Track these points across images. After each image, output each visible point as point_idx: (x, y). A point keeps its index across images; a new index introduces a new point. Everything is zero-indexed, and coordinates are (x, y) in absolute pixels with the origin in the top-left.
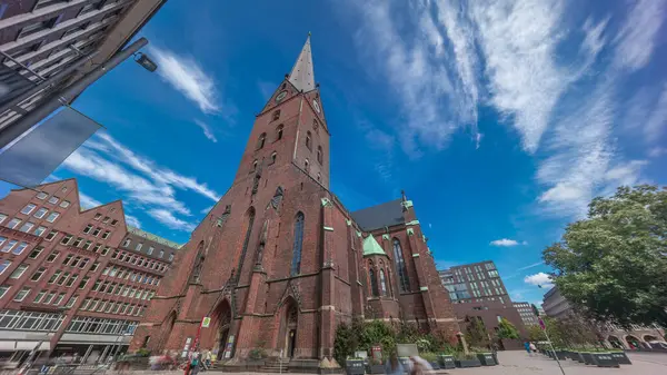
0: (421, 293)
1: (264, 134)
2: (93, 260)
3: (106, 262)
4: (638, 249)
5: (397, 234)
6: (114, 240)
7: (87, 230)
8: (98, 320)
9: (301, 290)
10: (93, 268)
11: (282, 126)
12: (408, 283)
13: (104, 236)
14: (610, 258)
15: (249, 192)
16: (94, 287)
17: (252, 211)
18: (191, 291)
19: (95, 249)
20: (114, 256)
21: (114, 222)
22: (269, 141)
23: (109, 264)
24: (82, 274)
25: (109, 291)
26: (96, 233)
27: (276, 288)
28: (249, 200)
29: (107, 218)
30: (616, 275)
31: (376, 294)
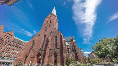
0: (76, 53)
1: (47, 22)
2: (5, 43)
3: (8, 44)
4: (108, 47)
5: (72, 42)
6: (11, 39)
7: (4, 37)
8: (4, 57)
10: (5, 45)
11: (51, 20)
12: (74, 51)
13: (9, 38)
14: (103, 49)
15: (44, 32)
16: (4, 49)
17: (45, 36)
18: (31, 50)
19: (6, 41)
20: (10, 43)
21: (11, 35)
22: (48, 23)
23: (9, 44)
24: (2, 46)
25: (8, 50)
26: (7, 37)
27: (52, 51)
28: (44, 33)
29: (10, 34)
30: (104, 51)
31: (69, 53)
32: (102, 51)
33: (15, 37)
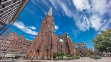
0: (69, 48)
1: (44, 23)
2: (20, 43)
5: (65, 38)
6: (23, 40)
8: (21, 52)
9: (49, 48)
11: (47, 22)
12: (67, 46)
14: (103, 41)
16: (20, 48)
17: (42, 36)
18: (33, 48)
21: (23, 38)
23: (22, 44)
25: (23, 48)
26: (20, 40)
28: (42, 34)
30: (104, 44)
31: (62, 48)
32: (102, 44)
33: (25, 39)
